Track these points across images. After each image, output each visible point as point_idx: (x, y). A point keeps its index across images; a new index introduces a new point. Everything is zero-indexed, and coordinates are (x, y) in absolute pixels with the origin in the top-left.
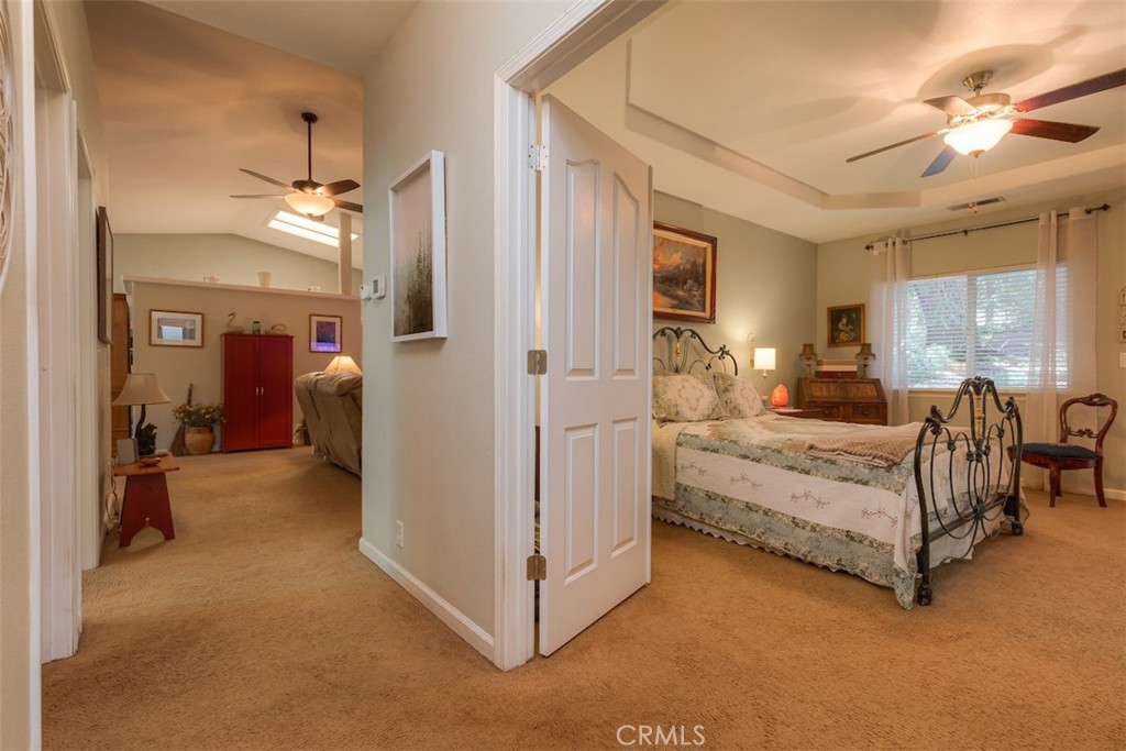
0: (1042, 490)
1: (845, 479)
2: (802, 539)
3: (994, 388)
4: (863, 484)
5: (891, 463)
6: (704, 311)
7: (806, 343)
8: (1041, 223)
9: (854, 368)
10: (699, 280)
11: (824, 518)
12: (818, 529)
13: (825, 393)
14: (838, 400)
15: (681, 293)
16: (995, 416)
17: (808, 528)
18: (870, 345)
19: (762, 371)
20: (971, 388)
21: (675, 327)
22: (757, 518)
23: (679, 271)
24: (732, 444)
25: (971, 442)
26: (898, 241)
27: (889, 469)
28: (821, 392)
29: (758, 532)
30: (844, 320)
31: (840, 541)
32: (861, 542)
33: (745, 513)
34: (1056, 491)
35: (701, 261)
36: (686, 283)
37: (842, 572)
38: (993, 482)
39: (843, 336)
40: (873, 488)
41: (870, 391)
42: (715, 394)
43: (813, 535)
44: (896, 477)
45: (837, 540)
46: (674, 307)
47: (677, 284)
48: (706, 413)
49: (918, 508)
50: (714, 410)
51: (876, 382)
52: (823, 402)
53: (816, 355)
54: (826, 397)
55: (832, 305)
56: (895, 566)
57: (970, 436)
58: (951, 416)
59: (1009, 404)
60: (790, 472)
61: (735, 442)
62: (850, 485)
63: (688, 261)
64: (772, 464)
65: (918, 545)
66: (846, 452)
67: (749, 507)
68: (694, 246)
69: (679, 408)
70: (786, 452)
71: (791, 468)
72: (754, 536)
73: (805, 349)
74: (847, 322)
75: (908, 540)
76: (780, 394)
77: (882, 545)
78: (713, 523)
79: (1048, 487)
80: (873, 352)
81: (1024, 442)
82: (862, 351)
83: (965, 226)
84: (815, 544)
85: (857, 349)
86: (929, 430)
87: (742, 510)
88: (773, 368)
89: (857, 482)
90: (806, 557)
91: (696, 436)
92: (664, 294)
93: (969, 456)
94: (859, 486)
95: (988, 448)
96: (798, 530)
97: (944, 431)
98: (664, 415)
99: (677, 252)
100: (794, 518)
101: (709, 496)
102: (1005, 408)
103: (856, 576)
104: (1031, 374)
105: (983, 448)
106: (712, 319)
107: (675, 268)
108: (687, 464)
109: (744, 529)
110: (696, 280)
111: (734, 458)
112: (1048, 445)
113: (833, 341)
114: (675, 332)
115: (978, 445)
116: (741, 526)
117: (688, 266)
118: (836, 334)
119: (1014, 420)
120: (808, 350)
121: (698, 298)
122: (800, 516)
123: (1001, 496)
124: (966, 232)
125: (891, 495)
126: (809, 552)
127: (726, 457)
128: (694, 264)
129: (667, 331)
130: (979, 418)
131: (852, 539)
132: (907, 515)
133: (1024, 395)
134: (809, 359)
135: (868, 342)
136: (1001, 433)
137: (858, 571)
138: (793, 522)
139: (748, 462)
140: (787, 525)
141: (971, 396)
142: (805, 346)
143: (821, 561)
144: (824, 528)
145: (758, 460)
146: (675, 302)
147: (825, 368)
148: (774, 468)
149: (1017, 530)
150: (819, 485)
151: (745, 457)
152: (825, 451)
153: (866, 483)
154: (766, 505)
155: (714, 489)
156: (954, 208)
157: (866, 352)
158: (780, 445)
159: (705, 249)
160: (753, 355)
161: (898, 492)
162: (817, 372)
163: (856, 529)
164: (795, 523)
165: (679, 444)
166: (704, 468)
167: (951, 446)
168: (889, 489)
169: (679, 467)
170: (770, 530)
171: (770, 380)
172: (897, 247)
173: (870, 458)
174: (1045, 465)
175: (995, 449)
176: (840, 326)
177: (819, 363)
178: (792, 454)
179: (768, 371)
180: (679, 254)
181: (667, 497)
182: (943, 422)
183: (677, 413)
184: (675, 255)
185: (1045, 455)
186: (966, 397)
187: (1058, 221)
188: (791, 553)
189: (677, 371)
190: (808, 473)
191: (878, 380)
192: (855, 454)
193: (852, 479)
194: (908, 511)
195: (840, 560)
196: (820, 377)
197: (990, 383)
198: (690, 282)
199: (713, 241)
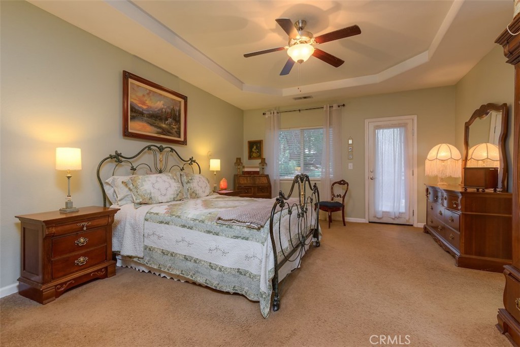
0: (326, 220)
1: (237, 237)
2: (215, 277)
3: (309, 179)
4: (246, 239)
5: (259, 226)
6: (180, 137)
7: (238, 157)
8: (325, 109)
9: (258, 170)
10: (177, 120)
11: (227, 262)
12: (222, 269)
13: (246, 182)
14: (251, 185)
15: (164, 126)
16: (309, 192)
17: (218, 269)
18: (264, 159)
19: (214, 171)
20: (299, 179)
21: (159, 145)
22: (190, 265)
23: (162, 112)
24: (177, 218)
25: (299, 206)
26: (275, 112)
27: (259, 229)
28: (244, 181)
29: (191, 274)
30: (255, 147)
31: (234, 276)
32: (245, 275)
33: (184, 262)
34: (330, 220)
35: (178, 109)
36: (167, 120)
37: (235, 294)
38: (309, 225)
39: (254, 155)
40: (251, 242)
41: (264, 180)
42: (180, 185)
43: (220, 273)
44: (262, 234)
45: (233, 274)
46: (158, 133)
47: (161, 119)
48: (172, 197)
49: (272, 252)
50: (178, 195)
51: (267, 176)
52: (245, 186)
53: (242, 163)
54: (246, 184)
55: (250, 140)
56: (261, 291)
57: (298, 203)
58: (289, 196)
59: (315, 186)
60: (208, 235)
61: (179, 217)
62: (239, 240)
63: (168, 107)
64: (199, 230)
65: (272, 275)
66: (237, 221)
67: (186, 258)
68: (173, 100)
69: (152, 195)
70: (206, 222)
71: (209, 232)
72: (189, 277)
73: (237, 161)
74: (256, 148)
75: (267, 273)
76: (223, 184)
77: (255, 276)
78: (166, 270)
79: (328, 219)
80: (266, 162)
81: (320, 201)
82: (262, 161)
83: (300, 108)
84: (221, 279)
85: (260, 161)
86: (278, 205)
87: (182, 260)
88: (219, 170)
89: (243, 239)
90: (216, 287)
91: (157, 214)
92: (151, 125)
93: (299, 215)
94: (244, 241)
95: (307, 209)
96: (213, 271)
97: (286, 204)
98: (141, 200)
99: (160, 101)
100: (210, 263)
101: (164, 253)
102: (313, 188)
103: (243, 295)
104: (322, 172)
105: (305, 210)
106: (184, 143)
107: (159, 110)
108: (151, 232)
109: (183, 272)
110: (175, 119)
111: (178, 227)
112: (328, 202)
113: (250, 157)
114: (158, 148)
115: (302, 209)
116: (182, 271)
117: (169, 110)
118: (251, 154)
119: (316, 194)
120: (239, 161)
121: (176, 130)
122: (215, 262)
123: (312, 230)
124: (300, 110)
125: (259, 245)
126: (218, 284)
127: (173, 227)
128: (173, 110)
129: (152, 147)
130: (303, 195)
131: (241, 273)
132: (267, 256)
133: (320, 181)
134: (239, 165)
135: (264, 157)
136: (312, 200)
137: (244, 293)
138: (210, 266)
139: (185, 229)
140: (207, 268)
141: (299, 183)
142: (237, 159)
143: (225, 289)
144: (226, 269)
145: (191, 228)
146: (159, 130)
147: (246, 170)
148: (200, 233)
149: (318, 245)
150: (224, 242)
151: (184, 226)
152: (226, 220)
153: (247, 239)
154: (195, 256)
155: (166, 248)
156: (296, 99)
157: (263, 162)
158: (204, 217)
159: (180, 102)
160: (209, 163)
161: (263, 243)
162: (243, 172)
163: (242, 267)
164: (211, 266)
165: (146, 220)
166: (161, 235)
167: (290, 212)
168: (258, 242)
169: (146, 235)
170: (198, 272)
171: (217, 176)
172: (275, 114)
173: (249, 224)
174: (327, 211)
175: (309, 208)
176: (253, 150)
177: (244, 167)
178: (209, 223)
179: (217, 171)
180: (162, 102)
181: (139, 256)
182: (286, 199)
183: (151, 198)
184: (159, 102)
185: (327, 206)
186: (296, 185)
187: (330, 109)
188: (209, 286)
189: (160, 172)
190: (217, 234)
191: (268, 175)
192: (242, 222)
193: (240, 237)
194: (268, 254)
195: (234, 287)
196: (244, 174)
197: (307, 177)
198: (170, 120)
199: (185, 98)
